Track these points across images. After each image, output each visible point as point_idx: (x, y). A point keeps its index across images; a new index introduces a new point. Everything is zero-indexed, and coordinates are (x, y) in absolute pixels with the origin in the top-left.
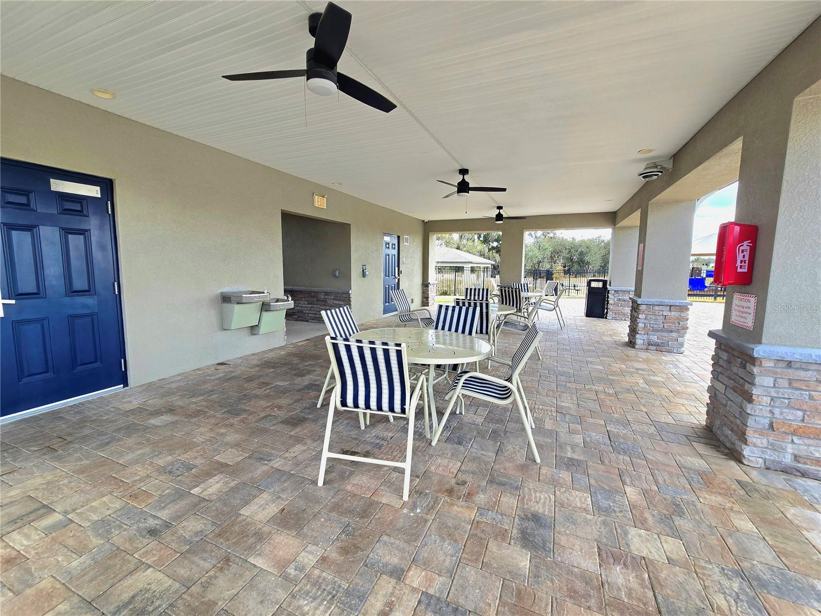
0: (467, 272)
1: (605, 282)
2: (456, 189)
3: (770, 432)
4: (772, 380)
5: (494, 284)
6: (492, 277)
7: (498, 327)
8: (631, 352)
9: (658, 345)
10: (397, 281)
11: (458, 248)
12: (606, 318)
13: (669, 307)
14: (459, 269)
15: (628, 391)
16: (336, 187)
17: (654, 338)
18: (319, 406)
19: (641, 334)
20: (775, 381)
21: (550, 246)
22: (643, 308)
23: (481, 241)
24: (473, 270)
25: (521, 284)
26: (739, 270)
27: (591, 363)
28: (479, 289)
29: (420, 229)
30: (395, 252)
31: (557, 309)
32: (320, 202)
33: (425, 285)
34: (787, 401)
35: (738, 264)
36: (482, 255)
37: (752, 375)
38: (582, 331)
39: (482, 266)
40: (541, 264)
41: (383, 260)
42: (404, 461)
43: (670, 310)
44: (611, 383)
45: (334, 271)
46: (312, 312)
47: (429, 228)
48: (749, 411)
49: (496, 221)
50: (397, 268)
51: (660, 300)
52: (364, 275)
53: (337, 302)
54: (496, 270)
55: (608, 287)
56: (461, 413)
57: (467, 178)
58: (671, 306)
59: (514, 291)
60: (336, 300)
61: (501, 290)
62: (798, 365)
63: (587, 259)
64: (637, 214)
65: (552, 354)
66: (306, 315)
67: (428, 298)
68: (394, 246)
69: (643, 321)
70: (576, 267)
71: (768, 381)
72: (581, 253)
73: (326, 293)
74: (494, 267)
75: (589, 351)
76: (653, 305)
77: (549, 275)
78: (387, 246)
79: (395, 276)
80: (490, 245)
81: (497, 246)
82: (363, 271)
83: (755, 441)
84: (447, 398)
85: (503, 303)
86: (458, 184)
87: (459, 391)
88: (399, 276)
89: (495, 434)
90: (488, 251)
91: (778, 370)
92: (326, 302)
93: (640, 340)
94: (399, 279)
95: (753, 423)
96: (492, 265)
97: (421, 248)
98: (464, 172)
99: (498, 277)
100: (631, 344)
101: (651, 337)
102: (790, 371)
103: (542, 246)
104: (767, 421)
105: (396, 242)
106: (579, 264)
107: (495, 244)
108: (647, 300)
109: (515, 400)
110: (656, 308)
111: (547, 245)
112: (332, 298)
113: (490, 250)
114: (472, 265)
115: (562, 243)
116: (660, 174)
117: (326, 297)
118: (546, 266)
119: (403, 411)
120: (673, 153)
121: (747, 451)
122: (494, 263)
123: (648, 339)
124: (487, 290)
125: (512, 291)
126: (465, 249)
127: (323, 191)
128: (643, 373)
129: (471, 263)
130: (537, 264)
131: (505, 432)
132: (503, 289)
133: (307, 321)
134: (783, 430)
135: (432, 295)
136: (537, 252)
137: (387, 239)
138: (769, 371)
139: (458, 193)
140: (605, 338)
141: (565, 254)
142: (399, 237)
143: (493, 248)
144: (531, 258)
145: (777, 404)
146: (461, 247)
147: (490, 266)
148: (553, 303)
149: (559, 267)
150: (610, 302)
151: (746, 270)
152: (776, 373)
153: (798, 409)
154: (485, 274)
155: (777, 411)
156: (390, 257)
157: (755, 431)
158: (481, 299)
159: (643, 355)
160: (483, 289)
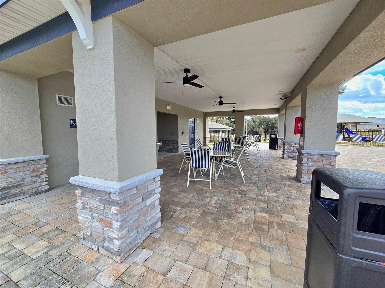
0: (221, 133)
1: (276, 136)
2: (218, 103)
3: (307, 174)
4: (307, 159)
5: (233, 137)
6: (232, 134)
7: (234, 151)
8: (282, 160)
9: (292, 157)
10: (194, 136)
11: (216, 122)
12: (277, 150)
13: (295, 144)
14: (217, 131)
15: (276, 169)
16: (174, 102)
17: (290, 155)
18: (179, 173)
19: (286, 153)
20: (308, 159)
21: (258, 120)
22: (286, 144)
23: (227, 118)
24: (223, 132)
25: (243, 137)
26: (299, 130)
27: (267, 163)
28: (227, 138)
29: (202, 115)
30: (193, 125)
31: (257, 146)
32: (169, 108)
33: (205, 138)
34: (311, 165)
35: (299, 128)
36: (227, 124)
37: (302, 158)
38: (266, 154)
39: (227, 130)
40: (254, 129)
41: (189, 128)
42: (210, 179)
43: (295, 145)
44: (271, 168)
45: (172, 132)
46: (163, 148)
47: (206, 115)
48: (302, 168)
49: (233, 112)
50: (194, 131)
51: (292, 141)
52: (183, 134)
53: (173, 144)
54: (233, 131)
55: (277, 137)
56: (223, 174)
57: (222, 99)
58: (296, 143)
59: (240, 139)
60: (172, 143)
61: (235, 139)
62: (313, 155)
63: (275, 126)
64: (284, 110)
65: (253, 160)
66: (161, 149)
67: (206, 143)
68: (193, 123)
69: (286, 149)
70: (270, 129)
71: (306, 160)
72: (273, 123)
73: (169, 141)
74: (233, 130)
75: (267, 159)
76: (290, 143)
77: (257, 133)
78: (191, 122)
79: (193, 134)
80: (231, 120)
81: (234, 120)
82: (182, 132)
83: (304, 176)
84: (219, 167)
85: (236, 143)
86: (219, 102)
87: (223, 164)
88: (195, 134)
89: (233, 178)
90: (230, 123)
91: (308, 156)
92: (169, 144)
93: (285, 156)
94: (195, 136)
95: (303, 171)
96: (232, 129)
97: (203, 123)
98: (221, 97)
99: (234, 134)
100: (283, 157)
101: (289, 154)
102: (311, 156)
103: (254, 120)
104: (306, 170)
105: (193, 121)
106: (272, 128)
107: (233, 120)
108: (287, 141)
109: (238, 166)
110: (291, 144)
111: (257, 120)
112: (171, 142)
113: (231, 122)
114: (223, 129)
115: (264, 119)
116: (287, 98)
117: (168, 142)
118: (257, 129)
119: (209, 167)
120: (291, 92)
121: (302, 179)
122: (233, 128)
123: (288, 155)
124: (230, 138)
125: (239, 139)
126: (219, 122)
127: (169, 103)
128: (283, 165)
129: (223, 128)
130: (252, 129)
131: (236, 178)
132: (236, 138)
133: (161, 152)
134: (310, 173)
135: (208, 142)
136: (252, 123)
137: (190, 120)
138: (306, 157)
139: (219, 105)
140: (274, 156)
141: (265, 124)
142: (195, 119)
143: (232, 121)
144: (250, 126)
145: (308, 166)
146: (218, 121)
147: (231, 130)
148: (255, 143)
149: (262, 130)
150: (279, 143)
151: (301, 130)
152: (308, 157)
153: (314, 167)
154: (229, 133)
155: (308, 168)
156: (192, 127)
157: (304, 174)
158: (228, 141)
159: (286, 160)
160: (228, 138)
